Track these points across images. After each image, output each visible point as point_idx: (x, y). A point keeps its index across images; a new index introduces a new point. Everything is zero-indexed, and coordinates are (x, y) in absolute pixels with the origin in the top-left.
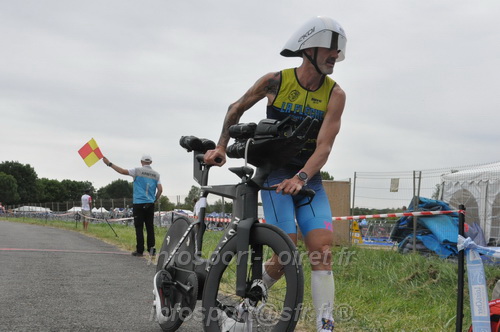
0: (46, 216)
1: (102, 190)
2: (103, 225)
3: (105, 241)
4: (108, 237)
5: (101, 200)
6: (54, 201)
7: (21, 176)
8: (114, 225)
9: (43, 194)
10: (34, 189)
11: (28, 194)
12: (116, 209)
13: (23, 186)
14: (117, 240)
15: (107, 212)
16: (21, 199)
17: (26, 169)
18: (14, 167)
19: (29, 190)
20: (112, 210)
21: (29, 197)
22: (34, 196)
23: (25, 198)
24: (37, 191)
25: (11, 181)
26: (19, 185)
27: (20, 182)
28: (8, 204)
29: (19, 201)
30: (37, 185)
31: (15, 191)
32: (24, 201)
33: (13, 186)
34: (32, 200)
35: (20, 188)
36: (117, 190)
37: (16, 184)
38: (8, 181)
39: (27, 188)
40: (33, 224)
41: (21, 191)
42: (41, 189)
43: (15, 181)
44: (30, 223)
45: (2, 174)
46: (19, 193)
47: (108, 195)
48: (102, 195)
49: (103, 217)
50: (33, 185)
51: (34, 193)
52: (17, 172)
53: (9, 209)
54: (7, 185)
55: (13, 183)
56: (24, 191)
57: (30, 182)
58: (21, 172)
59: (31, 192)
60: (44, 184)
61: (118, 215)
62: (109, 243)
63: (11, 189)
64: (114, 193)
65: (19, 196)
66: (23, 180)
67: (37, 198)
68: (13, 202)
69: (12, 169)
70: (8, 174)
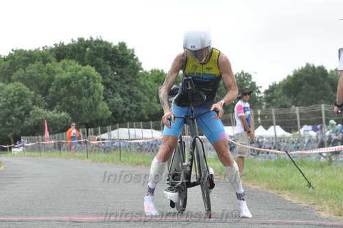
1: (272, 89)
2: (280, 164)
3: (287, 196)
4: (291, 188)
5: (273, 111)
7: (109, 68)
8: (303, 163)
9: (154, 102)
10: (137, 92)
11: (125, 104)
12: (306, 127)
13: (113, 87)
14: (311, 194)
15: (288, 134)
16: (113, 114)
17: (120, 52)
18: (94, 49)
19: (127, 95)
20: (297, 129)
21: (128, 109)
22: (137, 108)
23: (120, 113)
24: (142, 96)
25: (91, 79)
26: (107, 85)
27: (109, 80)
28: (88, 126)
29: (109, 118)
30: (142, 83)
31: (99, 99)
32: (119, 119)
33: (96, 88)
34: (135, 115)
35: (110, 91)
36: (304, 87)
37: (100, 84)
38: (85, 78)
39: (122, 91)
40: (138, 164)
41: (110, 98)
42: (151, 93)
43: (99, 78)
44: (132, 163)
45: (73, 65)
46: (107, 102)
47: (286, 98)
48: (274, 100)
49: (279, 145)
50: (135, 85)
51: (137, 101)
52: (101, 60)
53: (90, 136)
54: (84, 86)
55: (95, 82)
56: (118, 99)
57: (129, 79)
58: (110, 60)
59: (131, 100)
60: (156, 82)
61: (309, 141)
62: (295, 201)
63: (91, 94)
64: (299, 95)
65: (108, 108)
66: (113, 76)
67: (144, 111)
68: (97, 121)
69: (91, 54)
70: (85, 65)
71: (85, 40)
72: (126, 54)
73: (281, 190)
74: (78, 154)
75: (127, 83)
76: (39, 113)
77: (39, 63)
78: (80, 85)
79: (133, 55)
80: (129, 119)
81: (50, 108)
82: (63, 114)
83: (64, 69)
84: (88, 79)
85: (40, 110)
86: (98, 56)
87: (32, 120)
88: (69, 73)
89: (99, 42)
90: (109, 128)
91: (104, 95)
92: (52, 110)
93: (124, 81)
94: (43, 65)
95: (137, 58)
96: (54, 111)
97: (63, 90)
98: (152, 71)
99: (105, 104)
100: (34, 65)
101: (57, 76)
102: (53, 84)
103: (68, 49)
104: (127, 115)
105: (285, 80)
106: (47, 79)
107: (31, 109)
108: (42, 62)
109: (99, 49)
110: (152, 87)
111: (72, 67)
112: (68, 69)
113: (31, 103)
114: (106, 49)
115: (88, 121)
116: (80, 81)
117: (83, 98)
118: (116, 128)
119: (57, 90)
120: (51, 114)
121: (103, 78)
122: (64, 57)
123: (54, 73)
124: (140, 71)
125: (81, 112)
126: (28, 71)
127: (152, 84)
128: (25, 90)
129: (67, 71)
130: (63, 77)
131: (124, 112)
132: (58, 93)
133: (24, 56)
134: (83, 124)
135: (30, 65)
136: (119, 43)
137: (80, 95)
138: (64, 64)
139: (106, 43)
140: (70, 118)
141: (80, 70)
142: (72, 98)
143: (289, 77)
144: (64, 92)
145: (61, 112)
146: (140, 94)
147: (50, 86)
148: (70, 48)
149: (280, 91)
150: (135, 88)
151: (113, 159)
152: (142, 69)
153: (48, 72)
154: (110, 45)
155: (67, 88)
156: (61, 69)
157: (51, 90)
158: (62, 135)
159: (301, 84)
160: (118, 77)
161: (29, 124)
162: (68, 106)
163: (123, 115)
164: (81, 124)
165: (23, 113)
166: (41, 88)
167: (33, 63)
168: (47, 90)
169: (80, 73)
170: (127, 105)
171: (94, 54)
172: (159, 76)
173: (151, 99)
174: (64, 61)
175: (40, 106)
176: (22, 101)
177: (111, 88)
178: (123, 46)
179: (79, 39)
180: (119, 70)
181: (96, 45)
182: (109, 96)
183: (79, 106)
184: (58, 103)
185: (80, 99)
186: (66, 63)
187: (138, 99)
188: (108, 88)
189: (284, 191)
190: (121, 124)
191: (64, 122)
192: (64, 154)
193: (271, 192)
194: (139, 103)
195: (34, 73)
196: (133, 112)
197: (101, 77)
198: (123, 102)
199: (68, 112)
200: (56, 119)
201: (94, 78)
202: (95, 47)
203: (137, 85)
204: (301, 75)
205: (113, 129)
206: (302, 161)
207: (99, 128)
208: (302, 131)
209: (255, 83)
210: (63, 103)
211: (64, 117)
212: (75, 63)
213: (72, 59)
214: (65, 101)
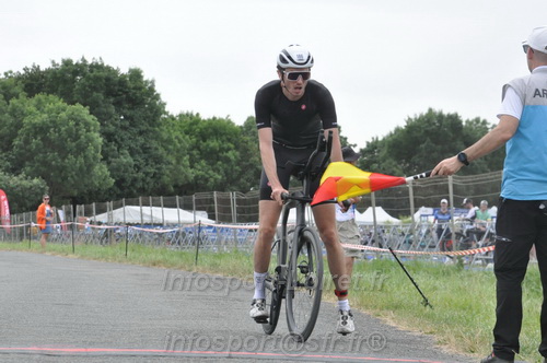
0: (197, 238)
1: (373, 147)
2: (380, 267)
3: (390, 320)
4: (397, 307)
6: (221, 187)
7: (112, 109)
8: (417, 267)
9: (183, 165)
10: (156, 149)
11: (138, 168)
12: (423, 210)
13: (119, 140)
14: (428, 317)
15: (395, 221)
16: (117, 183)
17: (130, 85)
18: (89, 79)
19: (139, 153)
20: (408, 213)
21: (141, 175)
22: (155, 174)
23: (129, 181)
24: (165, 155)
25: (82, 125)
26: (108, 137)
27: (112, 128)
28: (75, 201)
29: (110, 189)
30: (165, 135)
31: (95, 158)
32: (126, 190)
33: (90, 140)
34: (152, 185)
35: (113, 146)
36: (423, 146)
37: (97, 135)
38: (72, 123)
39: (132, 145)
40: (154, 265)
41: (113, 157)
42: (178, 151)
43: (95, 125)
44: (144, 262)
45: (55, 102)
46: (109, 163)
47: (394, 163)
48: (375, 166)
49: (380, 237)
50: (152, 138)
51: (156, 163)
52: (100, 96)
53: (78, 217)
54: (70, 136)
55: (88, 131)
56: (126, 159)
57: (143, 128)
58: (113, 96)
59: (147, 160)
60: (187, 133)
61: (428, 232)
62: (402, 327)
63: (81, 149)
64: (416, 159)
65: (109, 173)
66: (118, 122)
67: (166, 179)
68: (90, 193)
69: (84, 86)
70: (73, 103)
71: (74, 63)
72: (140, 88)
73: (381, 309)
74: (58, 246)
75: (141, 133)
78: (64, 135)
79: (152, 90)
80: (143, 191)
81: (15, 171)
82: (36, 181)
83: (38, 109)
84: (77, 124)
86: (95, 89)
88: (46, 115)
89: (98, 67)
90: (109, 204)
91: (102, 153)
92: (17, 175)
93: (135, 130)
94: (5, 102)
95: (158, 95)
96: (20, 176)
97: (35, 142)
98: (181, 115)
99: (105, 166)
101: (26, 120)
102: (20, 132)
103: (46, 78)
104: (140, 184)
105: (391, 135)
106: (12, 125)
109: (98, 79)
110: (180, 142)
111: (51, 106)
112: (46, 109)
114: (108, 79)
115: (75, 193)
116: (64, 129)
117: (70, 156)
118: (121, 206)
119: (27, 142)
120: (15, 181)
121: (101, 124)
122: (39, 90)
123: (23, 114)
124: (163, 116)
125: (65, 179)
127: (181, 136)
129: (43, 112)
130: (36, 121)
131: (135, 180)
132: (28, 147)
134: (68, 198)
136: (130, 70)
137: (63, 151)
138: (39, 101)
139: (108, 68)
140: (47, 188)
141: (64, 110)
142: (50, 156)
143: (397, 130)
144: (37, 145)
145: (33, 178)
146: (161, 151)
147: (15, 136)
148: (49, 76)
149: (384, 152)
150: (153, 141)
151: (114, 255)
152: (166, 113)
153: (13, 113)
154: (115, 72)
155: (42, 139)
156: (33, 109)
157: (16, 142)
158: (34, 215)
159: (417, 142)
160: (127, 123)
162: (43, 169)
163: (132, 185)
164: (64, 197)
168: (10, 142)
169: (63, 115)
170: (139, 168)
171: (90, 87)
172: (192, 124)
173: (178, 162)
174: (40, 96)
177: (116, 141)
178: (136, 74)
179: (63, 61)
180: (129, 113)
181: (92, 72)
182: (111, 153)
183: (62, 169)
184: (27, 163)
185: (63, 159)
186: (43, 100)
187: (158, 160)
188: (110, 141)
189: (385, 311)
190: (130, 199)
191: (37, 194)
192: (35, 244)
193: (364, 312)
194: (158, 166)
196: (148, 179)
197: (99, 123)
198: (133, 163)
199: (43, 178)
200: (24, 189)
201: (87, 124)
202: (92, 75)
203: (157, 137)
204: (419, 127)
205: (115, 207)
206: (416, 264)
207: (94, 204)
208: (417, 216)
209: (346, 139)
210: (37, 164)
211: (37, 186)
212: (57, 99)
213: (52, 93)
214: (38, 161)
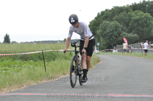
71: (146, 1)
76: (124, 35)
77: (125, 12)
78: (143, 22)
81: (129, 32)
82: (135, 35)
83: (136, 15)
85: (125, 33)
86: (152, 8)
87: (121, 38)
88: (138, 17)
92: (130, 33)
94: (127, 13)
96: (131, 34)
100: (122, 13)
101: (132, 18)
102: (131, 21)
106: (128, 19)
107: (121, 33)
108: (126, 12)
111: (139, 14)
112: (138, 15)
113: (121, 30)
116: (143, 20)
117: (145, 28)
119: (133, 24)
120: (130, 35)
122: (136, 9)
123: (132, 16)
125: (143, 34)
126: (120, 16)
128: (118, 24)
129: (137, 15)
130: (136, 18)
132: (133, 25)
133: (118, 9)
135: (121, 13)
137: (143, 27)
138: (136, 13)
140: (139, 37)
141: (143, 15)
142: (139, 28)
144: (136, 25)
145: (134, 34)
147: (129, 22)
148: (139, 5)
153: (129, 16)
155: (138, 24)
156: (134, 15)
157: (130, 24)
161: (120, 39)
162: (137, 31)
164: (143, 39)
165: (117, 35)
166: (125, 23)
167: (122, 12)
168: (128, 24)
169: (143, 16)
171: (150, 8)
174: (136, 11)
175: (125, 31)
176: (117, 30)
179: (143, 1)
183: (142, 31)
184: (133, 30)
185: (143, 29)
186: (137, 12)
191: (136, 38)
195: (123, 17)
199: (137, 34)
200: (132, 37)
202: (151, 4)
210: (135, 30)
211: (136, 36)
212: (141, 12)
213: (140, 10)
214: (136, 29)
